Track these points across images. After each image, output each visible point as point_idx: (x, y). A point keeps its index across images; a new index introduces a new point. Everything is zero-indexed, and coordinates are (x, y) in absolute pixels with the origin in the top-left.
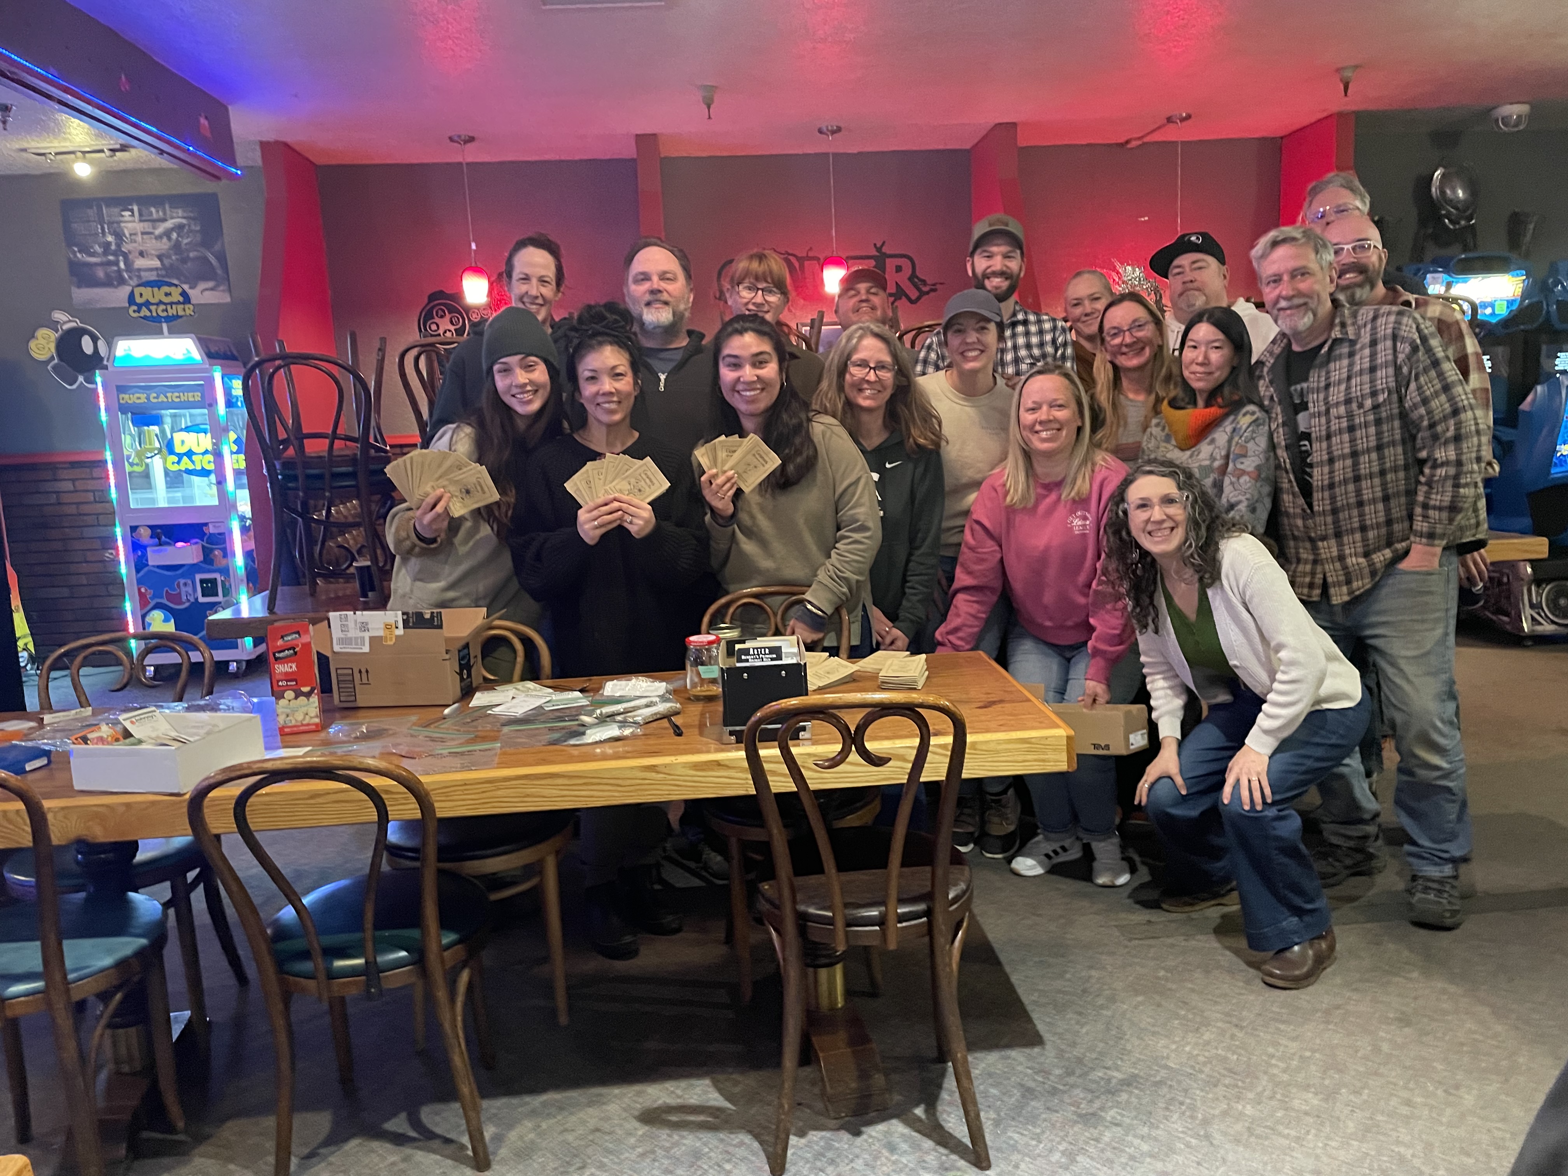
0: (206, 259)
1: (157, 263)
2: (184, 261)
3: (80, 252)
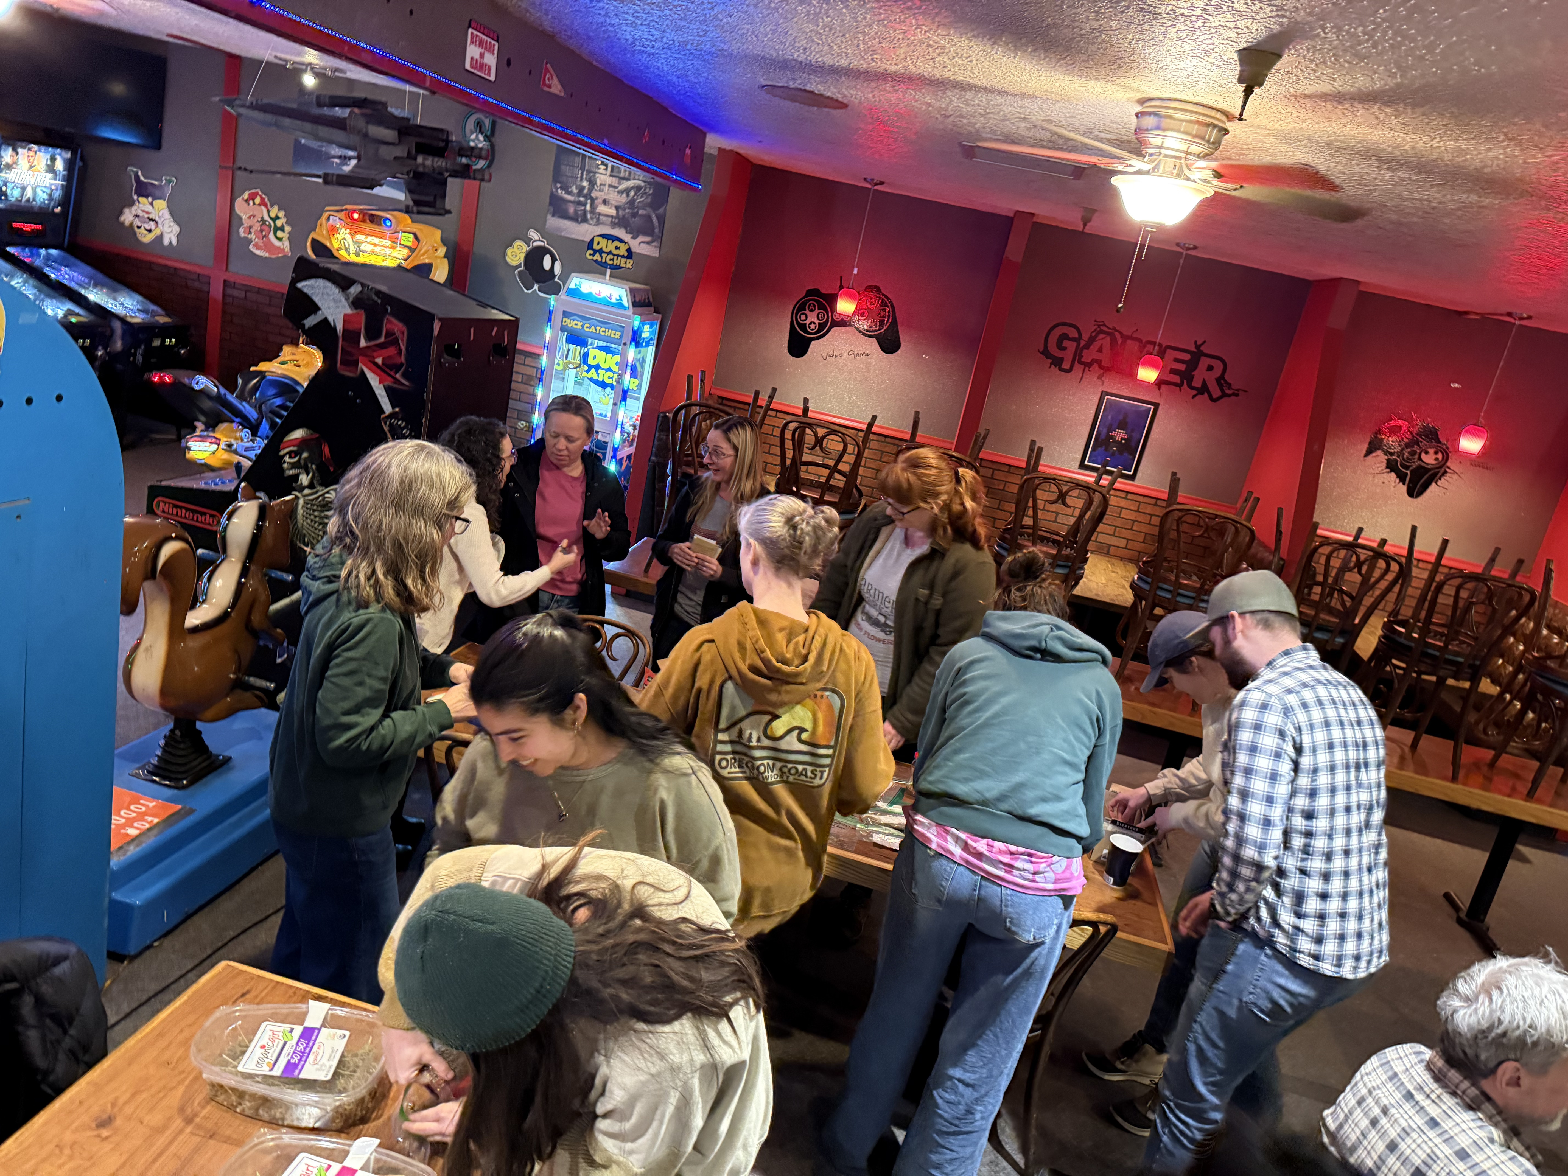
0: (649, 217)
1: (613, 212)
2: (634, 215)
3: (561, 188)
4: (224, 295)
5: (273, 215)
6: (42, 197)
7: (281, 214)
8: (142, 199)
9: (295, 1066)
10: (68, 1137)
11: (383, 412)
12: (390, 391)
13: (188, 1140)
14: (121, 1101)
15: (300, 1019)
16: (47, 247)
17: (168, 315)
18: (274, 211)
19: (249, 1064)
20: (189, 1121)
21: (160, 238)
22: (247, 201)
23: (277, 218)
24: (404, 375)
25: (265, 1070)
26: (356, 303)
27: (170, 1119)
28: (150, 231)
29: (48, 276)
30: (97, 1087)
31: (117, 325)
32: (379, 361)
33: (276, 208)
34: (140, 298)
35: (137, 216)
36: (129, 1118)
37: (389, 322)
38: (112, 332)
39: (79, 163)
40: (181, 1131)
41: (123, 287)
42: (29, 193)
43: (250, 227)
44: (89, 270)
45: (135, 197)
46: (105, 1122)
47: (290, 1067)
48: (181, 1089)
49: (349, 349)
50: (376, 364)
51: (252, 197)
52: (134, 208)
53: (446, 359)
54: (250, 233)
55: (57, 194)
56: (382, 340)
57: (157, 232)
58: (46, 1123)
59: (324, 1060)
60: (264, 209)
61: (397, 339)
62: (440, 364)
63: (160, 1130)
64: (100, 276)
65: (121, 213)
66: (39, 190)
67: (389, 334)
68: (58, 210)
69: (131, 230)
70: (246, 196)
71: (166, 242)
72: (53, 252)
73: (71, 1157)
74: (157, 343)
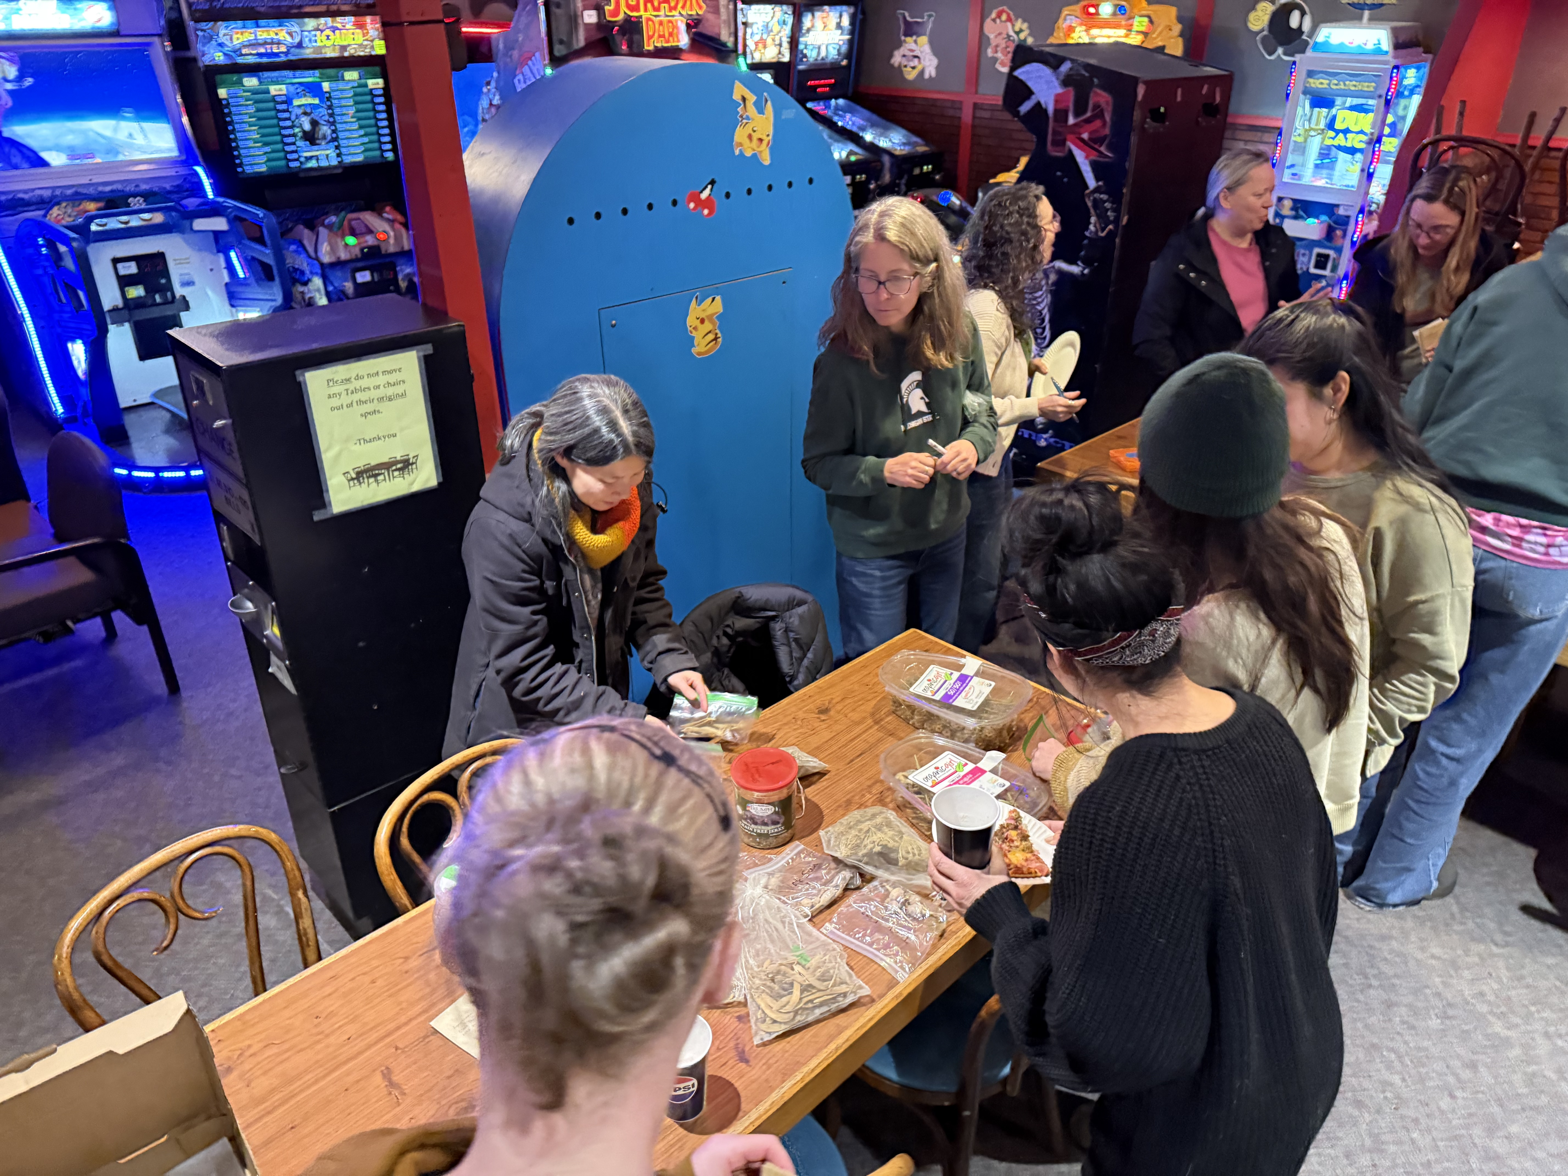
4: (974, 117)
5: (1017, 29)
6: (833, 54)
7: (1025, 26)
8: (908, 39)
9: (951, 697)
10: (801, 714)
11: (1087, 187)
12: (1095, 166)
13: (874, 734)
14: (834, 701)
15: (960, 667)
16: (836, 98)
17: (926, 145)
18: (1019, 24)
19: (918, 688)
20: (876, 722)
21: (922, 72)
22: (994, 20)
23: (1021, 31)
24: (1109, 148)
25: (929, 694)
26: (1066, 82)
27: (864, 718)
28: (913, 68)
29: (835, 124)
30: (821, 690)
31: (886, 159)
32: (1085, 136)
33: (1020, 21)
34: (904, 132)
35: (904, 56)
36: (838, 712)
37: (1097, 94)
38: (882, 165)
39: (860, 16)
40: (871, 727)
41: (894, 126)
42: (823, 54)
43: (997, 46)
44: (866, 113)
45: (903, 38)
46: (824, 711)
47: (947, 697)
48: (874, 702)
49: (1060, 129)
50: (1082, 140)
51: (999, 16)
52: (902, 49)
53: (1149, 122)
54: (996, 52)
55: (844, 49)
56: (1089, 114)
57: (920, 67)
58: (788, 704)
59: (973, 697)
60: (1009, 24)
61: (1102, 112)
62: (1143, 129)
63: (858, 723)
64: (875, 117)
65: (891, 56)
66: (830, 49)
67: (1097, 106)
68: (844, 63)
69: (899, 69)
70: (994, 15)
71: (927, 76)
72: (841, 101)
73: (801, 727)
74: (917, 171)
